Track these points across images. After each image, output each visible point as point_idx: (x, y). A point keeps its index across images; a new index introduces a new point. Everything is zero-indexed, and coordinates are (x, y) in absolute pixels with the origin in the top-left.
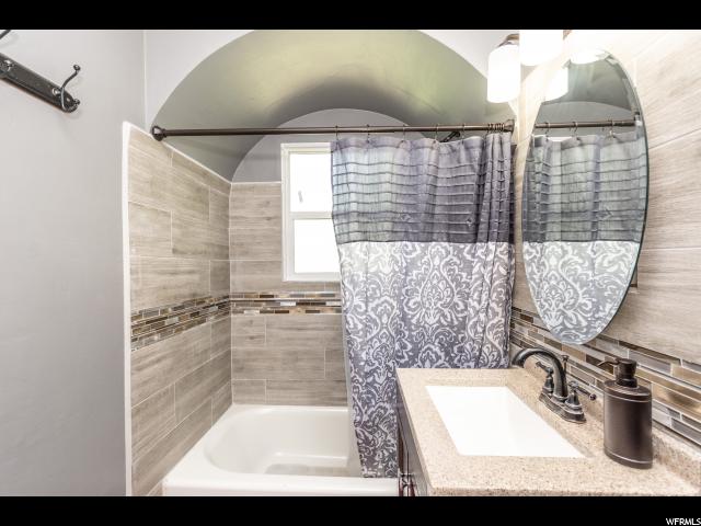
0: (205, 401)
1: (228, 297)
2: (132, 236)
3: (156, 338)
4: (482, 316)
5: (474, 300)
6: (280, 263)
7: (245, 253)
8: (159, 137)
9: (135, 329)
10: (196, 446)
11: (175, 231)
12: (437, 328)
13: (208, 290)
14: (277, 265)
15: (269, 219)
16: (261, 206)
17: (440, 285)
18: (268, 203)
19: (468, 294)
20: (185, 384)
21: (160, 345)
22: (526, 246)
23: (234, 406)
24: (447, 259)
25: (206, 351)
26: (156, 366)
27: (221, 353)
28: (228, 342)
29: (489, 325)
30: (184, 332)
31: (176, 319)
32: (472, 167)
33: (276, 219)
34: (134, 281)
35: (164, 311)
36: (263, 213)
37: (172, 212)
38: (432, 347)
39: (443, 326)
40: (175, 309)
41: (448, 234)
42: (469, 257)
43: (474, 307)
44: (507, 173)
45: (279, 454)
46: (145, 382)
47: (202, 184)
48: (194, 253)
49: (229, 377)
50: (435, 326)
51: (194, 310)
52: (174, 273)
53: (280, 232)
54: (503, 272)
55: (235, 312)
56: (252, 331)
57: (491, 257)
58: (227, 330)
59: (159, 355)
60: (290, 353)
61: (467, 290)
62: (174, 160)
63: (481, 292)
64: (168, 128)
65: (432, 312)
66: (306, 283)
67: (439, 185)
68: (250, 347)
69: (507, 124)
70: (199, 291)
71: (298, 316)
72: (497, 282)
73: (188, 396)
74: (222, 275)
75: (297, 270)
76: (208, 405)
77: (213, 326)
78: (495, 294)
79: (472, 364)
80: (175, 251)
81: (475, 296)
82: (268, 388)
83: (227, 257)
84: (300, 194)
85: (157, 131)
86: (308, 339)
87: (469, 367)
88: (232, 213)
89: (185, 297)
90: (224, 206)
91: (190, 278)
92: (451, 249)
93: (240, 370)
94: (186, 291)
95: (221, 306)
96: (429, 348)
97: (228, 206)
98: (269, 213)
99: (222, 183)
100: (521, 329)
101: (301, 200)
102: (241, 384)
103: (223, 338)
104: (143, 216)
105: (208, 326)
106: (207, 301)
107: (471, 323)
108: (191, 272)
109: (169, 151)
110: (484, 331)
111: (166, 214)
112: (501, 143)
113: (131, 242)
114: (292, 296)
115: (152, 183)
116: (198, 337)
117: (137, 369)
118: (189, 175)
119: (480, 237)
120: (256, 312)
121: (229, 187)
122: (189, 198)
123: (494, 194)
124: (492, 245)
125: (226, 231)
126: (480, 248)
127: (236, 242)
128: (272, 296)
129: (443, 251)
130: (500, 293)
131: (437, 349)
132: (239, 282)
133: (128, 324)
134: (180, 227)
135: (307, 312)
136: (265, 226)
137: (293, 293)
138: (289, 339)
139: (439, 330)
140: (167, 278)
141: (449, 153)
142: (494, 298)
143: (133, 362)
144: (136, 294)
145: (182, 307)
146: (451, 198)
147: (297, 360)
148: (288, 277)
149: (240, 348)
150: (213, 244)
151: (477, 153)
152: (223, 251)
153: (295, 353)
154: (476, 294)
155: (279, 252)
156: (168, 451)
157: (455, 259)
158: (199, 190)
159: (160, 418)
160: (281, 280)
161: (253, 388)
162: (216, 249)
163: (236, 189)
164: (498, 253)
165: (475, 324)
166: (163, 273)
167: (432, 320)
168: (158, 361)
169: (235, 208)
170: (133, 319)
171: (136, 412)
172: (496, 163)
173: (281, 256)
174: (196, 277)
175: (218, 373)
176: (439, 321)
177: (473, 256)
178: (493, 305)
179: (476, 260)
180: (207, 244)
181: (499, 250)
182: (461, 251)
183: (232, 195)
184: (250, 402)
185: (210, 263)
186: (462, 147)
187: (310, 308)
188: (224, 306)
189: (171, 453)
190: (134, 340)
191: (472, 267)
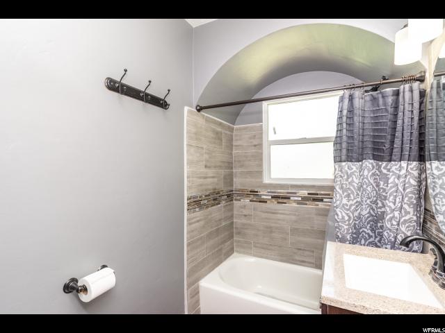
0: (219, 248)
1: (232, 191)
2: (188, 160)
3: (197, 210)
4: (397, 214)
5: (390, 202)
6: (262, 172)
7: (242, 166)
8: (199, 111)
9: (189, 204)
10: (215, 270)
11: (206, 156)
12: (368, 217)
13: (222, 187)
14: (260, 173)
15: (255, 146)
16: (250, 138)
17: (369, 189)
18: (255, 136)
19: (386, 197)
20: (210, 236)
21: (199, 214)
22: (435, 164)
23: (235, 254)
24: (373, 171)
25: (220, 220)
26: (197, 224)
27: (228, 222)
28: (232, 216)
29: (402, 220)
30: (210, 208)
31: (206, 201)
32: (386, 110)
33: (259, 146)
34: (189, 181)
35: (201, 197)
36: (251, 143)
37: (205, 146)
38: (366, 230)
39: (373, 216)
40: (206, 196)
41: (374, 155)
42: (385, 171)
43: (390, 207)
44: (416, 112)
45: (260, 287)
46: (192, 231)
47: (219, 129)
48: (215, 167)
49: (232, 237)
50: (366, 216)
51: (214, 198)
52: (205, 178)
53: (262, 154)
54: (413, 182)
55: (236, 200)
56: (245, 212)
57: (403, 172)
58: (232, 210)
59: (198, 219)
60: (267, 227)
61: (384, 194)
62: (206, 120)
63: (396, 197)
64: (203, 105)
65: (364, 206)
66: (279, 184)
67: (366, 122)
68: (244, 221)
69: (418, 76)
70: (217, 187)
71: (273, 205)
72: (408, 190)
73: (211, 242)
74: (229, 179)
75: (272, 177)
76: (220, 250)
77: (224, 207)
78: (407, 199)
79: (389, 246)
80: (206, 166)
81: (391, 199)
82: (255, 246)
83: (232, 168)
84: (274, 129)
85: (198, 108)
86: (279, 220)
87: (386, 248)
88: (234, 143)
89: (210, 190)
90: (230, 140)
91: (213, 181)
92: (375, 164)
93: (239, 233)
94: (210, 187)
95: (228, 196)
96: (363, 231)
97: (232, 139)
98: (255, 142)
99: (229, 127)
100: (431, 226)
101: (275, 133)
102: (239, 241)
103: (229, 214)
104: (192, 150)
105: (221, 207)
106: (221, 193)
107: (388, 217)
108: (213, 177)
109: (204, 115)
110: (398, 225)
111: (202, 148)
112: (411, 90)
113: (187, 163)
114: (269, 192)
115: (196, 134)
116: (217, 212)
117: (190, 224)
118: (213, 126)
119: (394, 157)
120: (247, 200)
121: (233, 129)
122: (212, 138)
123: (405, 128)
124: (404, 164)
125: (231, 154)
126: (394, 166)
127: (237, 160)
128: (257, 192)
129: (370, 166)
130: (411, 198)
131: (369, 232)
132: (239, 183)
133: (186, 202)
134: (208, 154)
135: (278, 203)
136: (253, 150)
137: (269, 191)
138: (266, 218)
139: (369, 219)
140: (202, 180)
141: (371, 100)
142: (405, 201)
143: (188, 220)
144: (189, 188)
145: (209, 195)
146: (374, 130)
147: (271, 232)
148: (266, 181)
149: (239, 221)
150: (224, 162)
151: (390, 100)
152: (230, 165)
153: (271, 227)
154: (392, 197)
155: (261, 165)
156: (202, 268)
157: (377, 172)
158: (217, 133)
159: (198, 250)
160: (262, 182)
161: (245, 245)
162: (226, 164)
163: (237, 129)
164: (409, 169)
165: (391, 219)
166: (200, 178)
167: (364, 212)
168: (198, 221)
169: (237, 140)
170: (188, 200)
171: (189, 245)
172: (406, 105)
173: (262, 168)
174: (216, 180)
175: (227, 233)
176: (369, 212)
177: (389, 170)
178: (406, 206)
179: (391, 174)
180: (222, 162)
181: (410, 167)
182: (380, 167)
183: (235, 133)
184: (244, 253)
185: (223, 172)
186: (380, 96)
187: (280, 200)
188: (230, 196)
189: (203, 270)
190: (188, 210)
191: (388, 179)
